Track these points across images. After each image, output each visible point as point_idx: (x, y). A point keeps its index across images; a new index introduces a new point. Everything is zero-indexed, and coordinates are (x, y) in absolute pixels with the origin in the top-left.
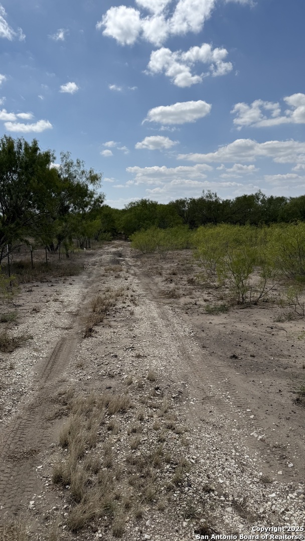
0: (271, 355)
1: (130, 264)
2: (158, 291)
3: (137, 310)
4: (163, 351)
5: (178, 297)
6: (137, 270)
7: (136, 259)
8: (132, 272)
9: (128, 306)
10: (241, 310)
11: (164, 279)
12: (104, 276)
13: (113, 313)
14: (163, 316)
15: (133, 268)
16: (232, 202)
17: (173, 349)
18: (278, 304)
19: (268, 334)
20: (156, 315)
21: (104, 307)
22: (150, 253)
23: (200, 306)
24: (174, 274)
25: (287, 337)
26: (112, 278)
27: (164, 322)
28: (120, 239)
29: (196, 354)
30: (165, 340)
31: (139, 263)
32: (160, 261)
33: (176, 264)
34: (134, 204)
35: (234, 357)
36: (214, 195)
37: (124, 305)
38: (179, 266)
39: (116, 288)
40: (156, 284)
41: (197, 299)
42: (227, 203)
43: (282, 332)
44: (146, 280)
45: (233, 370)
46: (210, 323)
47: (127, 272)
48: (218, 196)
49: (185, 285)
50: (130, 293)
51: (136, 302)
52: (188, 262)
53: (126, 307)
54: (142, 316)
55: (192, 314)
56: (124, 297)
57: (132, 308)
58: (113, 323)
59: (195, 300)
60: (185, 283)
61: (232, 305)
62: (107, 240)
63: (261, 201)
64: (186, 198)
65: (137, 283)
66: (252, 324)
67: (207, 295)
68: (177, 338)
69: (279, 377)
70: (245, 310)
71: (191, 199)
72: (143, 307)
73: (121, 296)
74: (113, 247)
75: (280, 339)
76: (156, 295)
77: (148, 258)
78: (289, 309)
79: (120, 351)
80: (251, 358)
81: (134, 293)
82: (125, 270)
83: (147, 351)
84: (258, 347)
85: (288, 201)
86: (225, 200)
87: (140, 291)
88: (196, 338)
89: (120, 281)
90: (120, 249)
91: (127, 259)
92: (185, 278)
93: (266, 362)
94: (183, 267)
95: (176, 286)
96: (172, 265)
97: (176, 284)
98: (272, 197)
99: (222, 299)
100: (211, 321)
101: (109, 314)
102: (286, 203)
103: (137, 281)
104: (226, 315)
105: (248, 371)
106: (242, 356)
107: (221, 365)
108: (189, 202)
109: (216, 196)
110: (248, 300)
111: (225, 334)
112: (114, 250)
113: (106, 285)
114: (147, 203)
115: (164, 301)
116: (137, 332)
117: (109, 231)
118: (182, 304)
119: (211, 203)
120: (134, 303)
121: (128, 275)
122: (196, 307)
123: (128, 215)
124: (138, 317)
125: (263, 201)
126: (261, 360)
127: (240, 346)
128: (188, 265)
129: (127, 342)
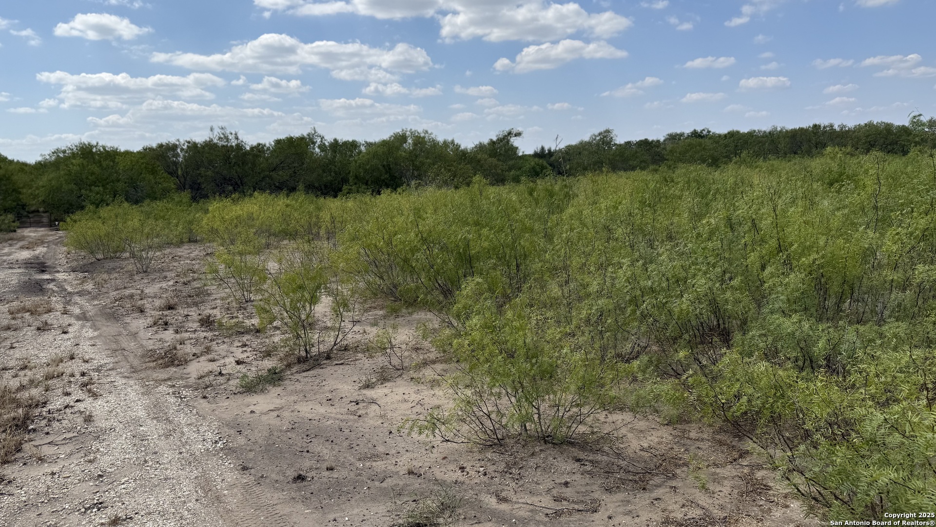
0: (360, 460)
1: (69, 289)
2: (140, 352)
3: (97, 407)
4: (165, 497)
5: (183, 362)
6: (88, 306)
7: (81, 275)
8: (77, 311)
9: (78, 401)
10: (304, 374)
11: (150, 321)
12: (8, 328)
13: (44, 422)
14: (158, 413)
15: (77, 299)
16: (268, 149)
17: (187, 488)
18: (363, 352)
19: (352, 417)
20: (142, 413)
21: (20, 411)
22: (112, 258)
23: (230, 376)
24: (170, 308)
25: (381, 416)
26: (30, 332)
27: (161, 427)
28: (38, 224)
29: (231, 486)
30: (167, 469)
31: (89, 286)
32: (136, 277)
33: (171, 283)
34: (64, 152)
35: (300, 478)
36: (233, 136)
37: (68, 400)
38: (179, 287)
39: (44, 357)
40: (134, 335)
41: (222, 361)
42: (259, 149)
43: (374, 407)
44: (111, 329)
45: (300, 507)
46: (252, 412)
47: (65, 312)
48: (240, 137)
49: (196, 330)
50: (76, 367)
51: (94, 388)
52: (196, 275)
53: (72, 404)
54: (113, 422)
55: (214, 398)
56: (66, 378)
57: (88, 404)
58: (47, 451)
59: (218, 363)
60: (196, 325)
61: (289, 366)
62: (6, 231)
63: (319, 147)
64: (178, 140)
65: (91, 338)
66: (324, 401)
67: (240, 350)
68: (191, 459)
69: (374, 500)
70: (311, 373)
71: (189, 142)
72: (112, 398)
73: (58, 376)
74: (22, 248)
75: (371, 422)
76: (136, 363)
77: (109, 272)
78: (380, 360)
79: (71, 516)
80: (327, 473)
81: (87, 366)
82: (60, 307)
83: (131, 504)
84: (337, 448)
85: (363, 148)
86: (255, 144)
87: (100, 358)
88: (229, 451)
89: (51, 338)
90: (40, 250)
91: (60, 276)
92: (194, 313)
93: (352, 475)
94: (187, 290)
95: (178, 336)
96: (164, 285)
97: (177, 332)
98: (336, 140)
99: (268, 354)
100: (252, 408)
101: (34, 430)
102: (360, 152)
103: (91, 333)
104: (279, 390)
105: (324, 502)
106: (313, 473)
107: (278, 501)
108: (185, 147)
109: (237, 138)
110: (314, 351)
111: (281, 431)
112: (25, 254)
113: (17, 354)
114: (94, 150)
115: (155, 375)
116: (104, 462)
118: (192, 379)
119: (227, 149)
120: (89, 391)
121: (66, 320)
122: (221, 380)
123: (52, 176)
124: (103, 424)
125: (322, 147)
126: (344, 473)
127: (308, 451)
128: (196, 284)
129: (85, 491)
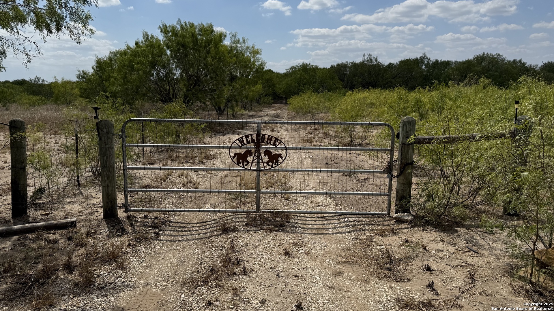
8: (285, 128)
16: (395, 66)
22: (304, 115)
26: (268, 131)
28: (281, 103)
34: (295, 68)
35: (327, 164)
36: (375, 59)
40: (300, 135)
41: (324, 143)
48: (379, 60)
61: (344, 146)
62: (268, 104)
64: (347, 62)
65: (286, 135)
66: (349, 154)
71: (352, 63)
74: (273, 110)
85: (453, 65)
92: (323, 132)
98: (437, 61)
102: (451, 68)
108: (350, 66)
114: (308, 67)
117: (270, 95)
119: (371, 67)
123: (289, 78)
125: (427, 65)
127: (334, 161)
